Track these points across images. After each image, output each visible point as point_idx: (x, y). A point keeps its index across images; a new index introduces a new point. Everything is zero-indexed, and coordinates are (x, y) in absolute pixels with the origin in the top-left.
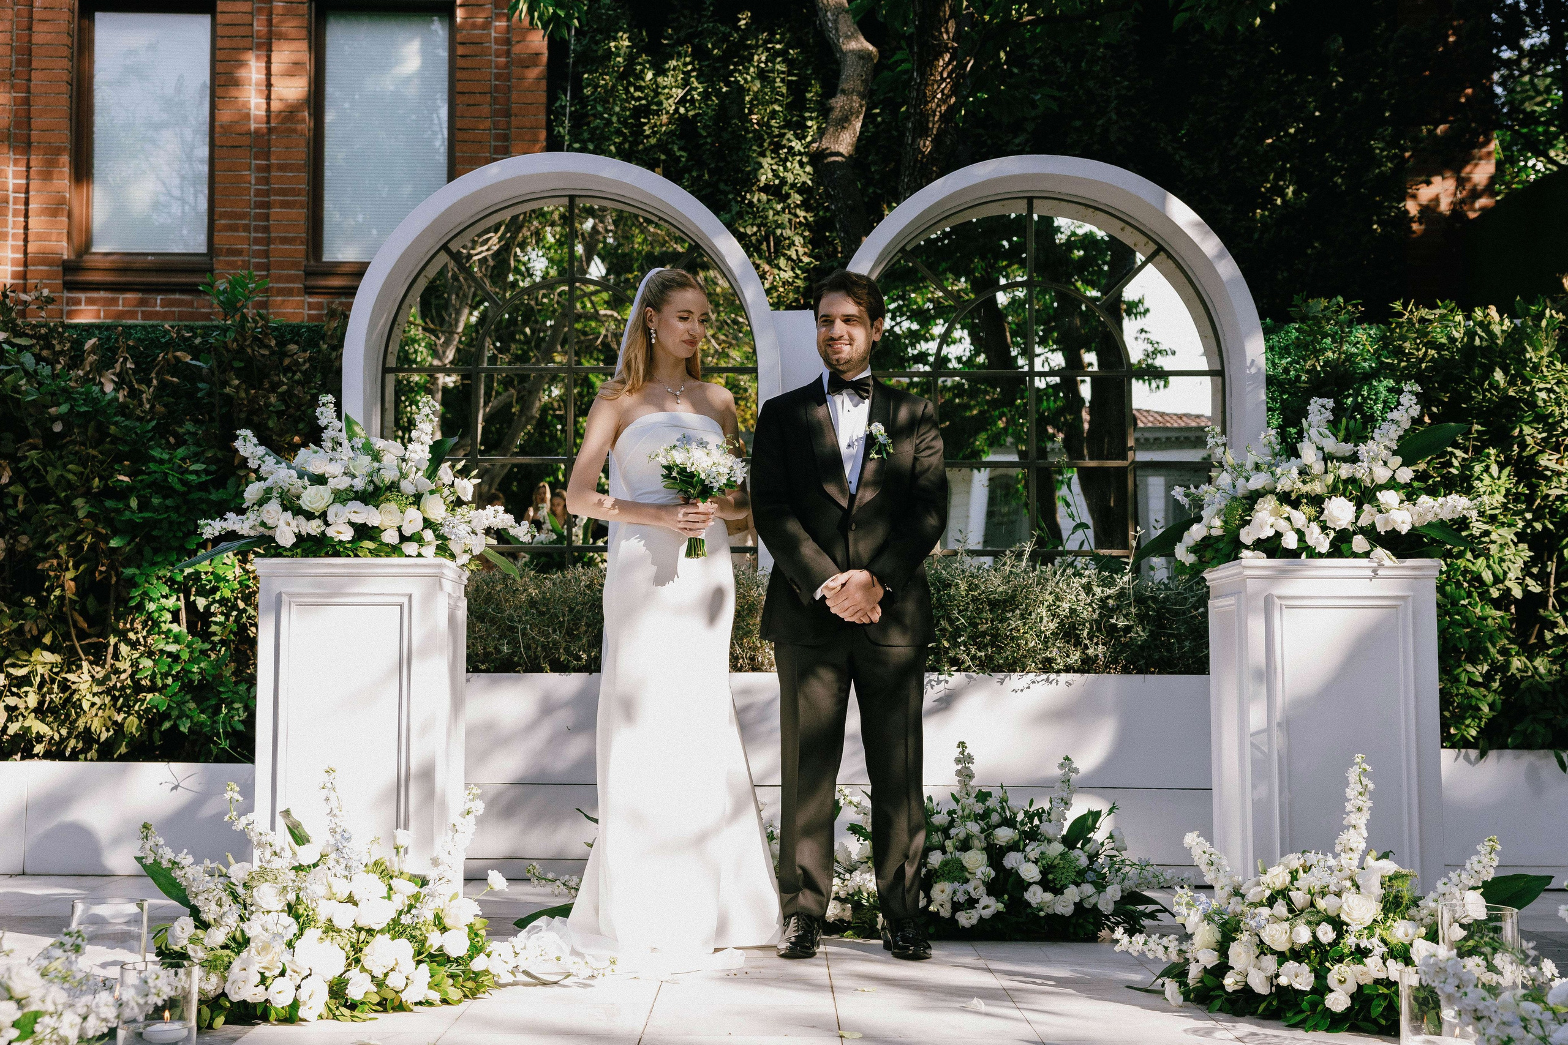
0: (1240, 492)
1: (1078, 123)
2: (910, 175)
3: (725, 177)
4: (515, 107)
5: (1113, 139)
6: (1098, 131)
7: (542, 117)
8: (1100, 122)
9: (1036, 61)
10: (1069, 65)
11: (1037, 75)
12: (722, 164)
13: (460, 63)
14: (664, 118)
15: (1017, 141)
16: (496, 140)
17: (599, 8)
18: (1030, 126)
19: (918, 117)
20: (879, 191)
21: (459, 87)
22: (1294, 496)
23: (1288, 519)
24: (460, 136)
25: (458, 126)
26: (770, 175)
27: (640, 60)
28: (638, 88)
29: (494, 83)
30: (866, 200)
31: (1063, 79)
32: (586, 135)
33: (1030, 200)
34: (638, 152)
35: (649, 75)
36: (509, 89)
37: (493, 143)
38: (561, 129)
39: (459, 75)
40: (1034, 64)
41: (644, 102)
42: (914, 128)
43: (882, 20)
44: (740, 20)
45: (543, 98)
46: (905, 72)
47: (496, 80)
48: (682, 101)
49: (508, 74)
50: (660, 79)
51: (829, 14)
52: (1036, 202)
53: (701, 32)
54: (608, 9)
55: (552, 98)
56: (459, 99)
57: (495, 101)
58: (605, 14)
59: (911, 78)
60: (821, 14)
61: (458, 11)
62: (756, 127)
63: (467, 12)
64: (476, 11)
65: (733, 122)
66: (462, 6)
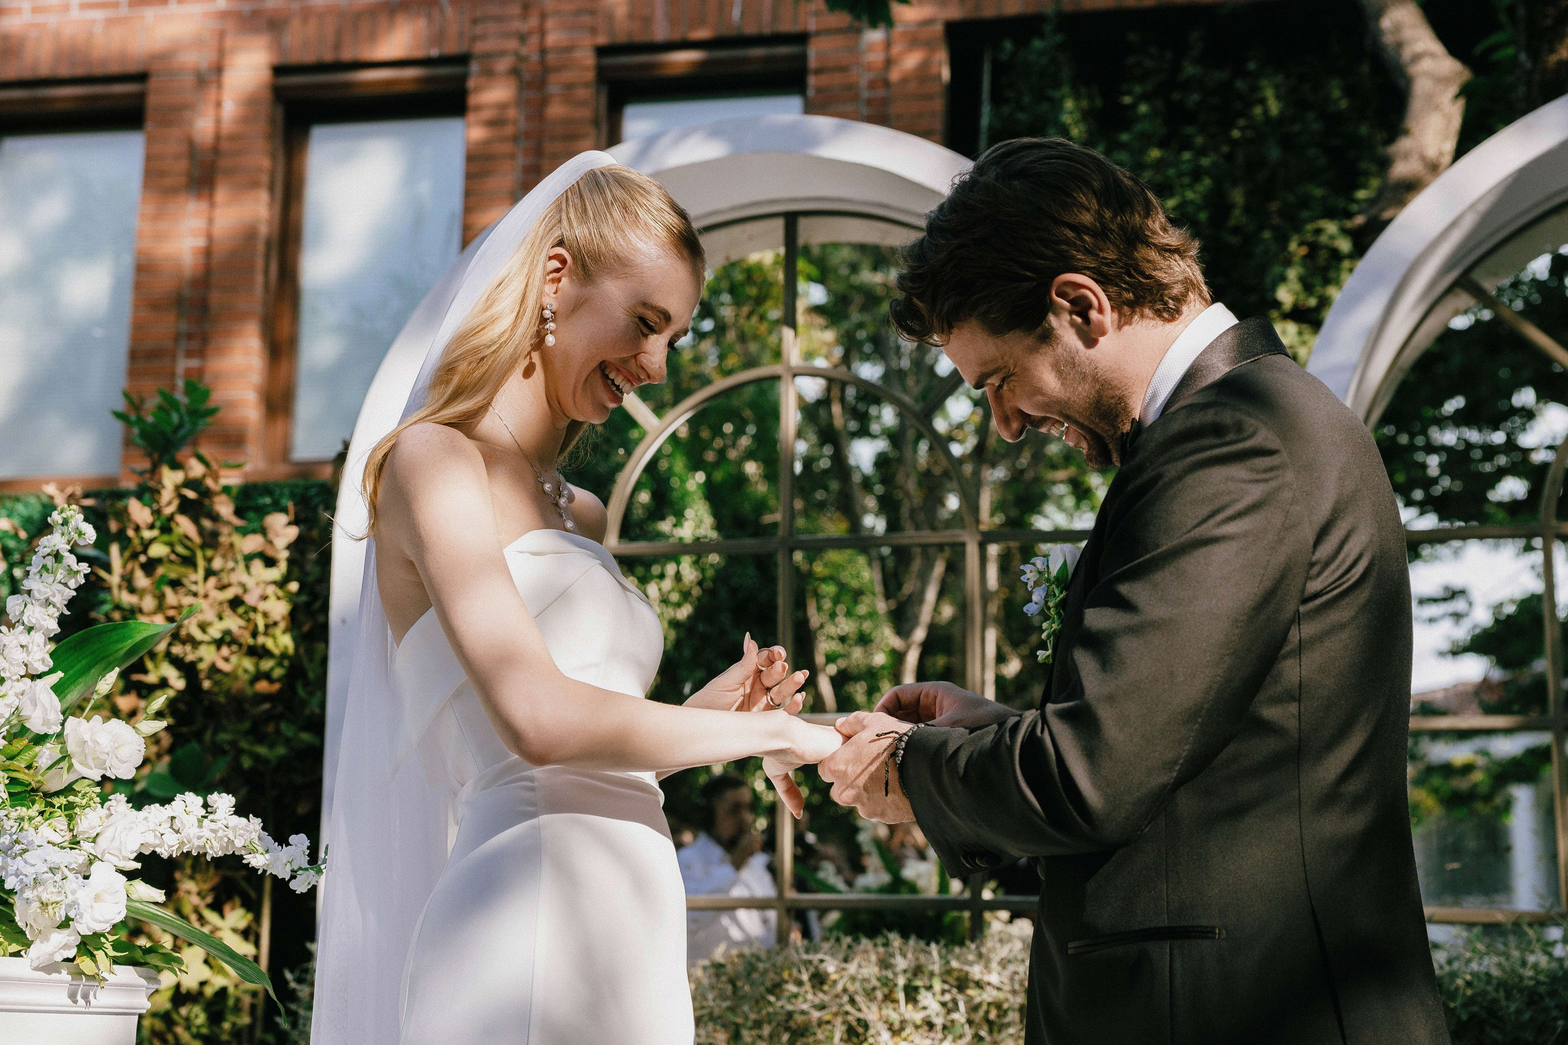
61: (812, 81)
62: (1276, 220)
63: (823, 80)
64: (837, 79)
65: (1237, 212)
66: (819, 71)
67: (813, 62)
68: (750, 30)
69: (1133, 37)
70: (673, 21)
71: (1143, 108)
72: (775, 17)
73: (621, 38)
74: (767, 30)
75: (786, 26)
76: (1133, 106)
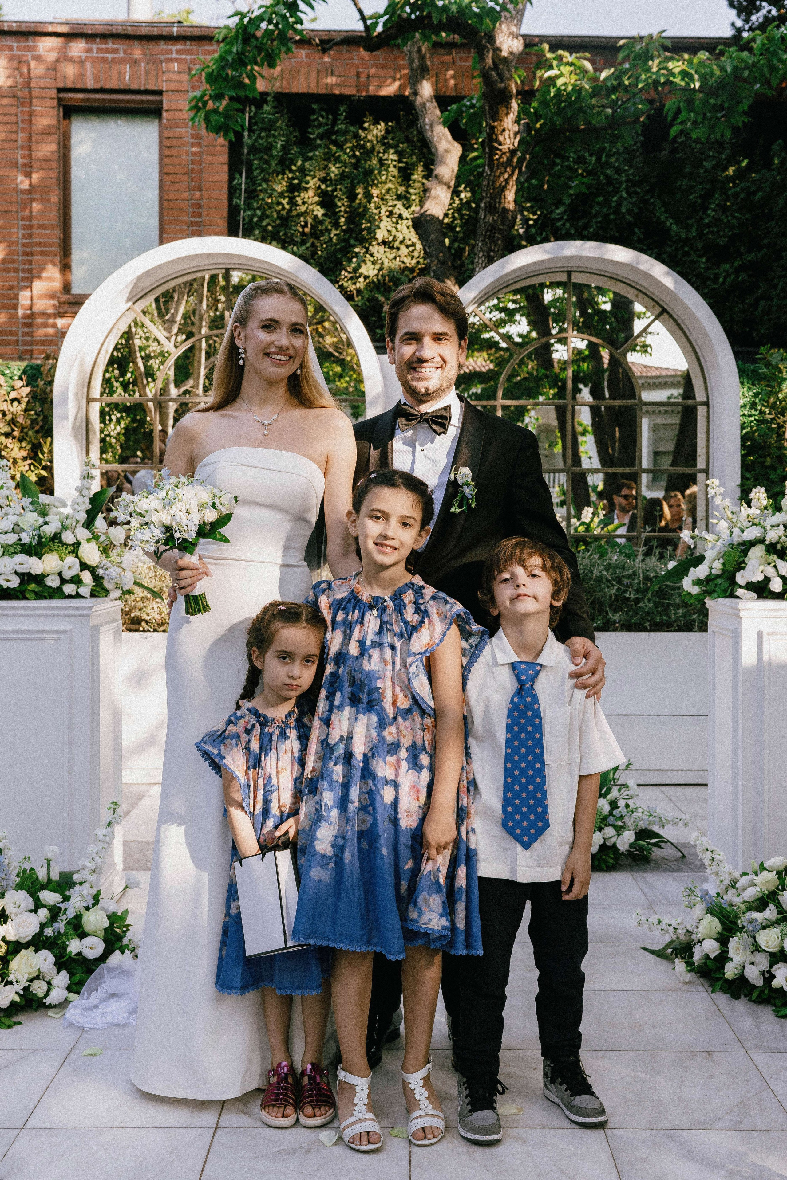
0: (736, 540)
1: (600, 199)
2: (482, 241)
3: (354, 235)
4: (205, 184)
5: (624, 210)
6: (613, 205)
7: (225, 192)
8: (615, 199)
9: (572, 155)
10: (594, 158)
11: (572, 164)
12: (352, 226)
13: (167, 152)
14: (311, 193)
15: (558, 211)
16: (193, 207)
17: (262, 113)
18: (567, 201)
19: (488, 200)
20: (462, 246)
21: (166, 169)
22: (779, 547)
23: (775, 566)
24: (166, 204)
25: (166, 197)
26: (386, 233)
27: (292, 151)
28: (291, 171)
29: (191, 166)
30: (453, 251)
31: (590, 167)
32: (255, 205)
33: (569, 273)
34: (293, 217)
35: (299, 163)
36: (201, 171)
37: (191, 210)
38: (238, 201)
39: (166, 160)
40: (570, 157)
41: (296, 182)
42: (486, 207)
43: (463, 127)
44: (365, 122)
45: (225, 177)
46: (479, 166)
47: (192, 164)
48: (324, 180)
49: (201, 160)
50: (307, 165)
51: (427, 120)
52: (573, 275)
53: (337, 131)
54: (269, 114)
55: (231, 178)
56: (166, 178)
57: (192, 180)
58: (267, 117)
59: (484, 171)
60: (421, 120)
61: (164, 114)
62: (376, 199)
63: (171, 115)
64: (177, 115)
65: (360, 196)
66: (167, 111)
67: (165, 107)
68: (135, 86)
69: (315, 106)
70: (96, 79)
71: (319, 142)
72: (146, 81)
73: (70, 85)
74: (142, 88)
75: (151, 87)
76: (315, 139)
